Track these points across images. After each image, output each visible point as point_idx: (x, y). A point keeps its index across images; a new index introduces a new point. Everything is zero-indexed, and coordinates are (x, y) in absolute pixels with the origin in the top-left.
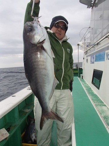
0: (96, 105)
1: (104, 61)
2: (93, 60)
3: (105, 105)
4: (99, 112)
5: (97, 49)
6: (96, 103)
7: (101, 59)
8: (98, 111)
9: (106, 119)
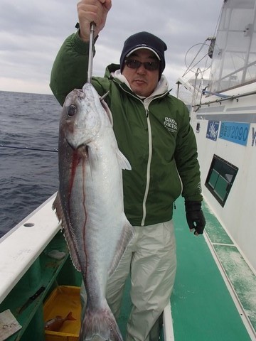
0: (215, 246)
1: (245, 145)
2: (213, 133)
3: (235, 249)
4: (223, 267)
5: (228, 110)
6: (216, 242)
7: (236, 138)
8: (221, 263)
9: (240, 288)
